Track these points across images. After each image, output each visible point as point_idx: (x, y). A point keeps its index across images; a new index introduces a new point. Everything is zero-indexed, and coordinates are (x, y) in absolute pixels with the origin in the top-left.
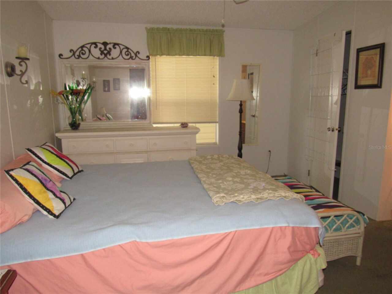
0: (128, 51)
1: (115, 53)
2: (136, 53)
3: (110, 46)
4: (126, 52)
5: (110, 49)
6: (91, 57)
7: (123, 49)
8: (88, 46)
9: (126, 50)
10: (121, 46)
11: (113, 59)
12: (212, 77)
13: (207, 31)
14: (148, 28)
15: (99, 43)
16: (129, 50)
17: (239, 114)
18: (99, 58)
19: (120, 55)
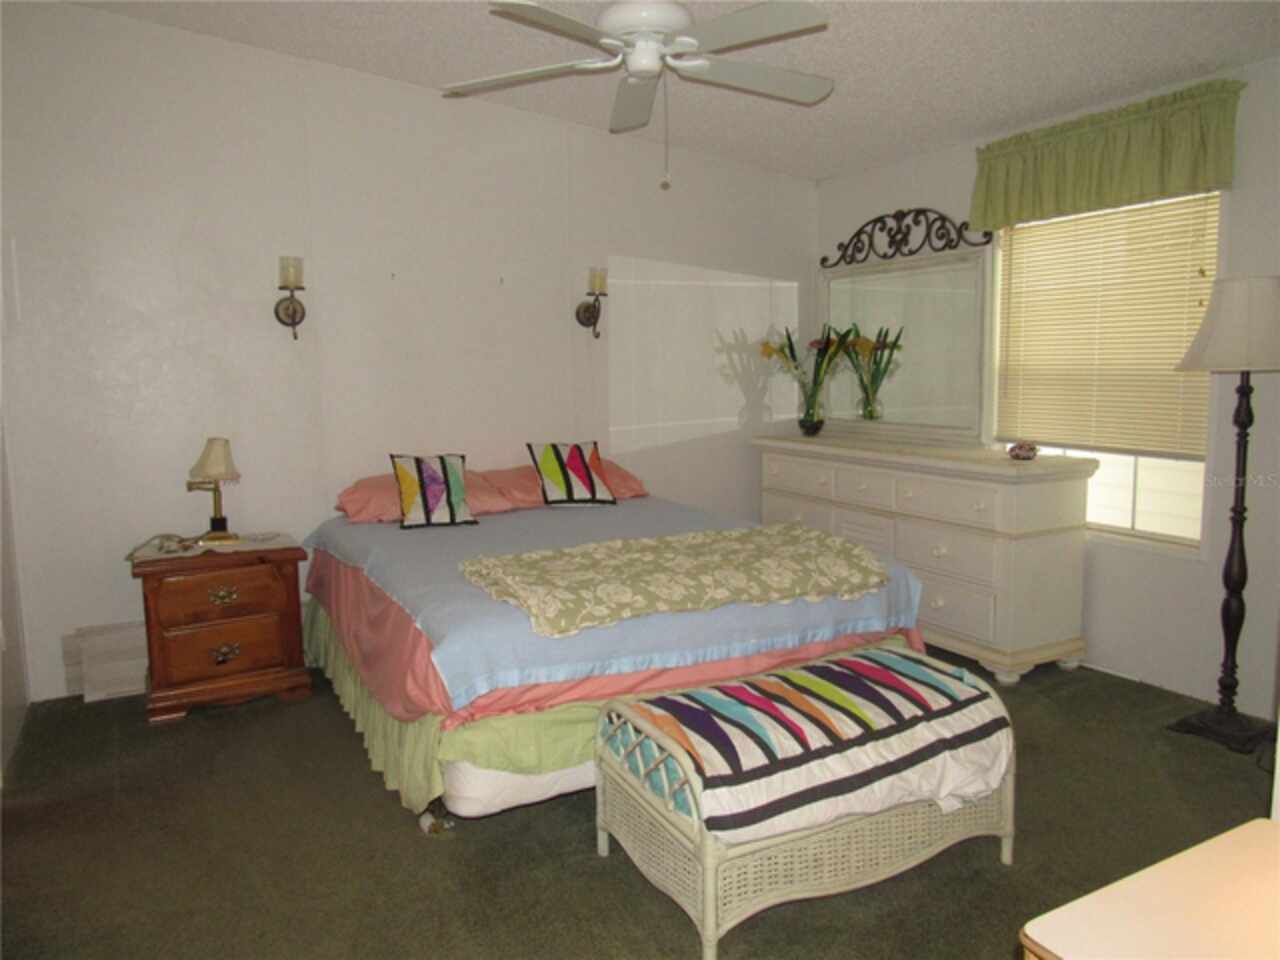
0: (942, 227)
1: (917, 235)
2: (961, 227)
3: (909, 220)
4: (939, 229)
5: (908, 227)
6: (872, 256)
7: (934, 221)
8: (868, 229)
9: (938, 224)
10: (929, 214)
11: (912, 253)
12: (1196, 274)
13: (1150, 105)
14: (982, 147)
15: (888, 216)
16: (948, 225)
17: (1236, 430)
18: (885, 256)
19: (923, 244)
